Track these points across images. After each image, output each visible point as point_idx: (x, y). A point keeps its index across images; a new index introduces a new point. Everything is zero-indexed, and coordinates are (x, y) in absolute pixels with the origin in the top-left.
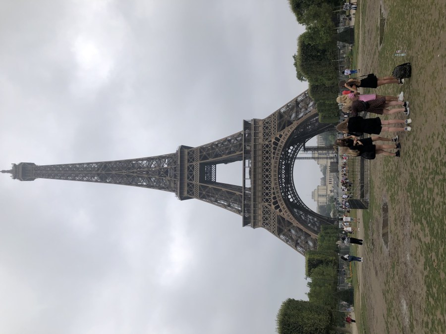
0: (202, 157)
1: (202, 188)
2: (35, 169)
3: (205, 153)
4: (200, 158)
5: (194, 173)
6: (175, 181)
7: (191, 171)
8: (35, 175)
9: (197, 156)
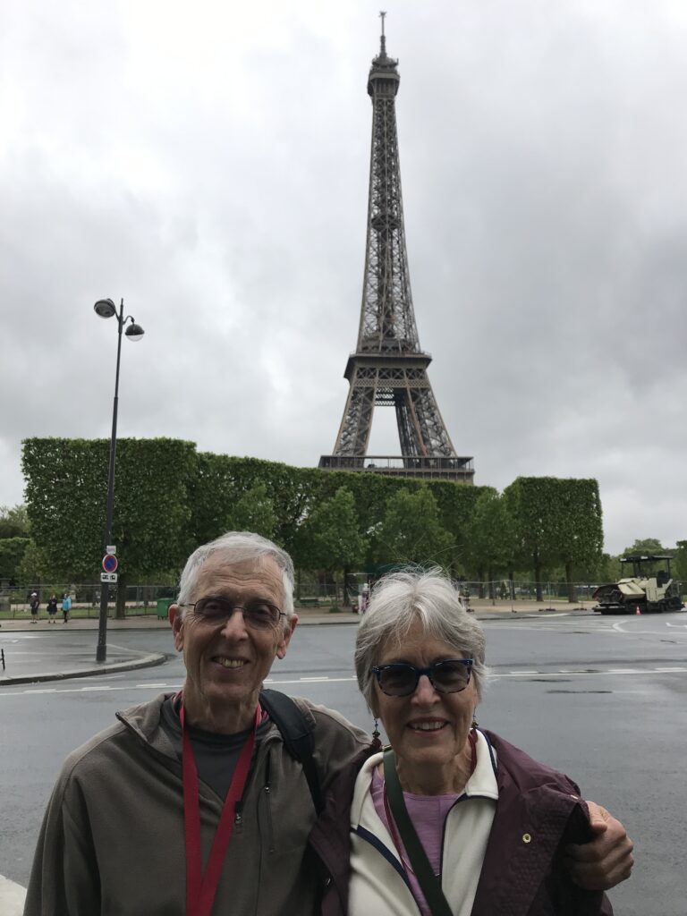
0: (415, 392)
1: (369, 391)
2: (390, 101)
3: (421, 396)
4: (414, 389)
5: (392, 379)
6: (378, 347)
7: (394, 374)
8: (380, 100)
9: (417, 384)
